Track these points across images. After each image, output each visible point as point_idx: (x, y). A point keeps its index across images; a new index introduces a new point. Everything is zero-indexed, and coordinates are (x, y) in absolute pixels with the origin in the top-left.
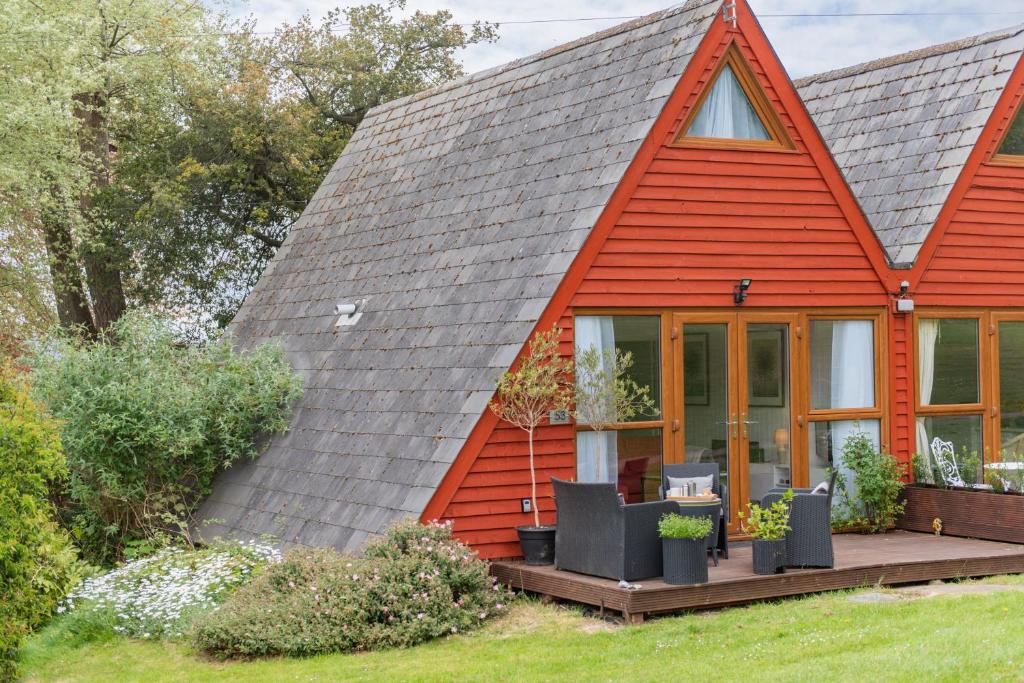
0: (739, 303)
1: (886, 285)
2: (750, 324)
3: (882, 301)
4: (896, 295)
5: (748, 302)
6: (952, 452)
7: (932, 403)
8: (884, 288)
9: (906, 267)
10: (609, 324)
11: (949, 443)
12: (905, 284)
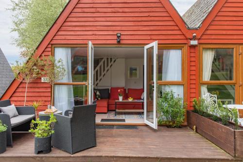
1: (186, 35)
3: (185, 41)
4: (191, 39)
5: (122, 42)
6: (216, 99)
7: (210, 80)
8: (185, 36)
9: (196, 29)
11: (215, 95)
12: (194, 35)
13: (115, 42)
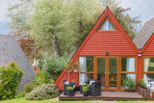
0: (107, 55)
1: (136, 52)
2: (109, 58)
3: (136, 55)
4: (138, 54)
5: (109, 55)
7: (148, 71)
9: (141, 49)
10: (86, 58)
12: (140, 52)
13: (106, 55)
